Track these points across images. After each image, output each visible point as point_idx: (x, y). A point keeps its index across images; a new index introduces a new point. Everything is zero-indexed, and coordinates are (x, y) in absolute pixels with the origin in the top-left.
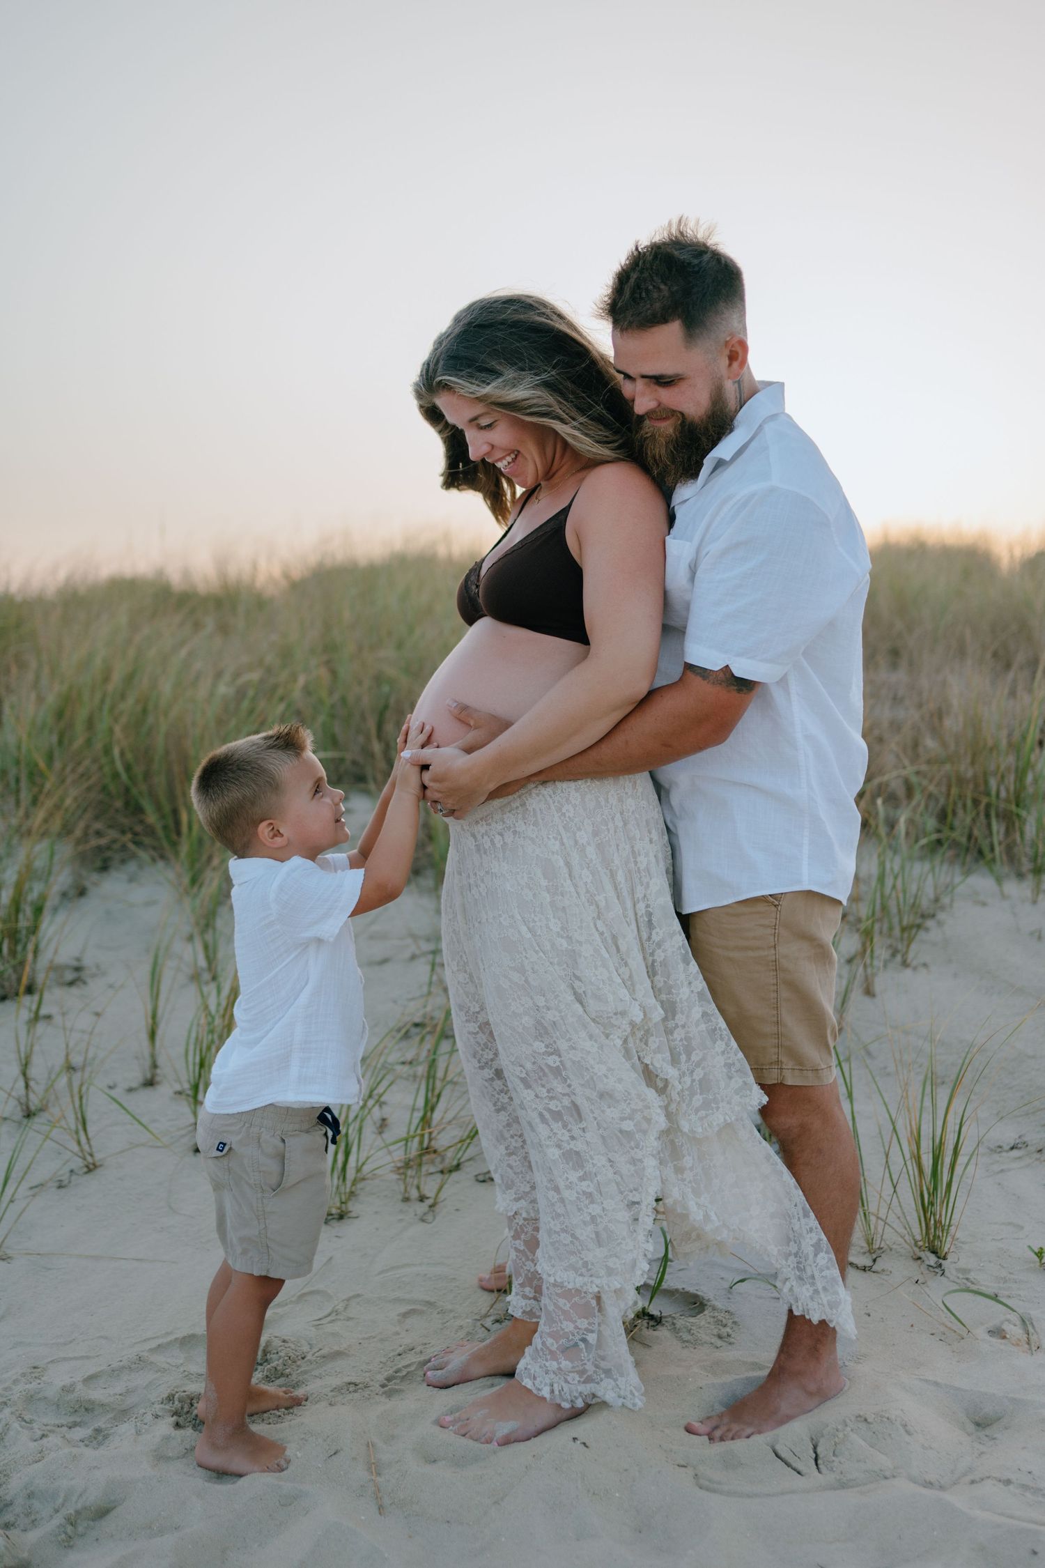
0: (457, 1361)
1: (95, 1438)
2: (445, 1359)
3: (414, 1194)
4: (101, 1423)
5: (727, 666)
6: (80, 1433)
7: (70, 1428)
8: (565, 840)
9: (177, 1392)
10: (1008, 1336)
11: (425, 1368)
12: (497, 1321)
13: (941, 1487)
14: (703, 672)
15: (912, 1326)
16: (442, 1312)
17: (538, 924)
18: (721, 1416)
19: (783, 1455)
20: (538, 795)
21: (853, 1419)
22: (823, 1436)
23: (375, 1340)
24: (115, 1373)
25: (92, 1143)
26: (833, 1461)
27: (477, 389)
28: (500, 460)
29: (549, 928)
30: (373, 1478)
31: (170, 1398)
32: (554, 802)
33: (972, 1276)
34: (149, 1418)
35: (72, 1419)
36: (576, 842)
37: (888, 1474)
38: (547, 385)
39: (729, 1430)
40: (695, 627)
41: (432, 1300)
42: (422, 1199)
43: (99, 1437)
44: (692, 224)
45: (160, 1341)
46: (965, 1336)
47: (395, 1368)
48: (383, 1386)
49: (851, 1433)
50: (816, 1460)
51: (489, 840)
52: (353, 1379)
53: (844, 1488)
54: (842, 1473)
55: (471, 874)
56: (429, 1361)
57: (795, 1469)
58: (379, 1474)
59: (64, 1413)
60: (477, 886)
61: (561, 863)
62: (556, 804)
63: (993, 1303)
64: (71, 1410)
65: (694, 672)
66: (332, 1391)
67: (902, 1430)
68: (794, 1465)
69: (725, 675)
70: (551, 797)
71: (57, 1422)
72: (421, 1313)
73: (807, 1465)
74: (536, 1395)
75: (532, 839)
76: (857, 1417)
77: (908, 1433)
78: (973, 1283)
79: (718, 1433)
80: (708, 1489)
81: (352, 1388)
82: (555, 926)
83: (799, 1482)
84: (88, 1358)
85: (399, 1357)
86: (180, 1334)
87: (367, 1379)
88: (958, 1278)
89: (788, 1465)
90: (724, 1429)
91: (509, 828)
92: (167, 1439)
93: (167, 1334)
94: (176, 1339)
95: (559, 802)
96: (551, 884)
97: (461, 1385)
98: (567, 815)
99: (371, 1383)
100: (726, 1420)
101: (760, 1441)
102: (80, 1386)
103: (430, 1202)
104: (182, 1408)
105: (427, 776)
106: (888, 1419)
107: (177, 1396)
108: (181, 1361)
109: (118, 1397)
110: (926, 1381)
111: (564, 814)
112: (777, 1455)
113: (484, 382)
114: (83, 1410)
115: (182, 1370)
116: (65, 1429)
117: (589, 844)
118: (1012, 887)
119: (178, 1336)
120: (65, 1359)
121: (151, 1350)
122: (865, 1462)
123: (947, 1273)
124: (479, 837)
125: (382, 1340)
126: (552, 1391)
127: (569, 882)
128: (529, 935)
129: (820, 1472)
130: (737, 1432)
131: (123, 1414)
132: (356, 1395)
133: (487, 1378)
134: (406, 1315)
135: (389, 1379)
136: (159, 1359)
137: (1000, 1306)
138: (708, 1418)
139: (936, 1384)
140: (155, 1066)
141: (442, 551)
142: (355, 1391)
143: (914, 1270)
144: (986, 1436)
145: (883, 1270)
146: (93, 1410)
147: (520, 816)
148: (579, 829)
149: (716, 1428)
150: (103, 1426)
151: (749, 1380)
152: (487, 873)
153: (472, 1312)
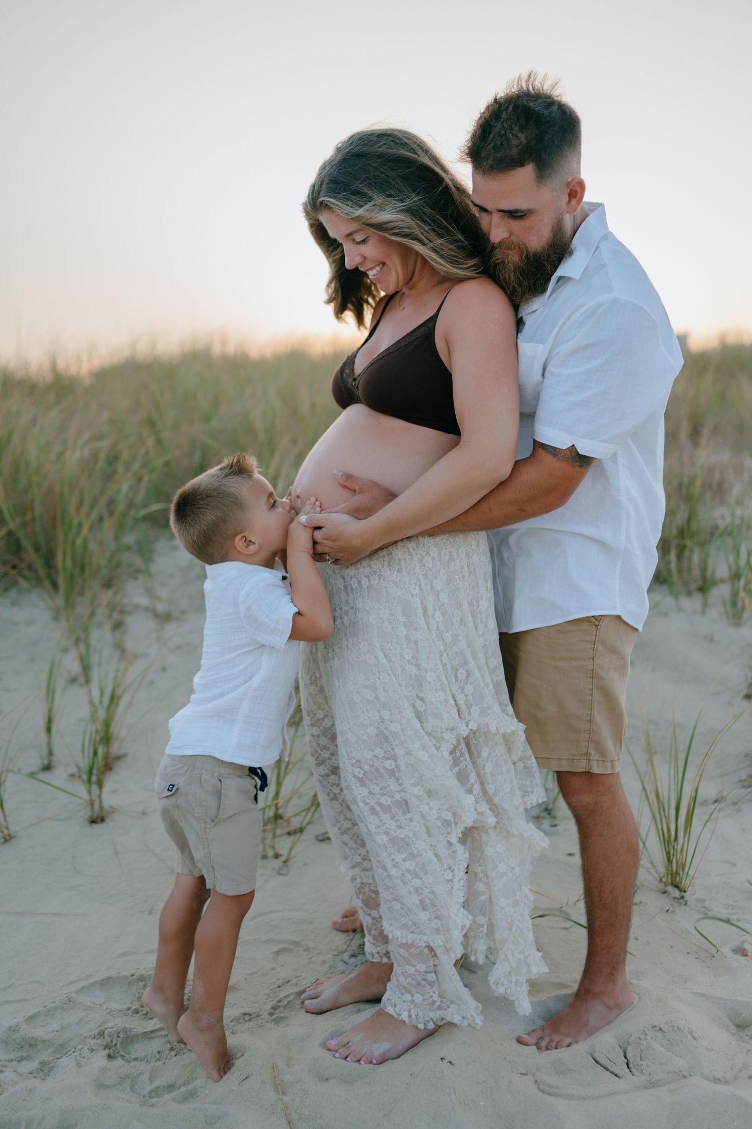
0: (328, 992)
1: (42, 1071)
2: (319, 990)
3: (270, 853)
4: (45, 1056)
5: (573, 446)
6: (28, 1066)
7: (19, 1062)
8: (423, 586)
9: (106, 1029)
10: (749, 954)
11: (302, 996)
12: (352, 956)
13: (726, 1082)
14: (553, 451)
15: (671, 947)
16: (307, 949)
17: (393, 652)
18: (543, 1028)
19: (601, 1062)
20: (403, 547)
21: (650, 1029)
22: (629, 1044)
23: (257, 975)
24: (50, 1013)
25: (9, 819)
26: (642, 1065)
27: (351, 210)
28: (371, 269)
29: (403, 656)
30: (281, 1097)
31: (101, 1034)
32: (416, 554)
33: (707, 904)
34: (86, 1052)
35: (19, 1054)
36: (432, 587)
37: (685, 1073)
38: (410, 211)
39: (551, 1041)
40: (544, 412)
41: (298, 940)
42: (277, 856)
43: (45, 1069)
44: (539, 78)
45: (83, 983)
46: (715, 955)
47: (277, 999)
48: (271, 1014)
49: (651, 1041)
50: (628, 1065)
51: (357, 581)
52: (247, 1010)
53: (653, 1087)
54: (650, 1075)
55: (337, 608)
56: (304, 991)
57: (612, 1073)
58: (284, 1094)
59: (12, 1049)
60: (341, 618)
61: (418, 604)
62: (418, 556)
63: (726, 926)
64: (19, 1046)
65: (546, 450)
66: (232, 1021)
67: (690, 1037)
68: (612, 1069)
69: (571, 453)
70: (414, 549)
71: (8, 1057)
72: (290, 950)
73: (622, 1069)
74: (396, 1019)
75: (395, 583)
76: (652, 1027)
77: (695, 1038)
78: (709, 910)
79: (544, 1044)
80: (549, 1094)
81: (247, 1018)
82: (408, 654)
83: (619, 1084)
84: (26, 1000)
85: (279, 989)
86: (99, 977)
87: (258, 1009)
88: (698, 906)
89: (607, 1069)
90: (547, 1039)
91: (375, 573)
92: (103, 1070)
93: (89, 976)
94: (97, 981)
95: (420, 554)
96: (407, 620)
97: (333, 1011)
98: (427, 565)
99: (261, 1013)
100: (547, 1032)
101: (580, 1049)
102: (23, 1026)
103: (283, 858)
104: (112, 1042)
105: (318, 535)
106: (678, 1028)
107: (106, 1032)
108: (103, 1000)
109: (55, 1033)
110: (696, 993)
111: (424, 565)
112: (597, 1062)
113: (356, 204)
114: (28, 1046)
115: (105, 1007)
116: (15, 1063)
117: (442, 590)
118: (685, 602)
119: (98, 979)
120: (7, 1002)
121: (77, 992)
122: (667, 1064)
123: (689, 903)
124: (348, 579)
125: (263, 975)
126: (410, 1016)
127: (423, 620)
128: (384, 661)
129: (633, 1075)
130: (559, 1042)
131: (62, 1049)
132: (251, 1024)
133: (354, 1005)
134: (278, 953)
135: (274, 1008)
136: (85, 999)
137: (733, 928)
138: (533, 1031)
139: (703, 995)
140: (51, 754)
141: (217, 349)
142: (250, 1020)
143: (663, 902)
144: (747, 1035)
145: (640, 903)
146: (36, 1045)
147: (386, 563)
148: (436, 578)
149: (541, 1038)
150: (47, 1059)
151: (559, 998)
152: (352, 608)
153: (331, 949)
